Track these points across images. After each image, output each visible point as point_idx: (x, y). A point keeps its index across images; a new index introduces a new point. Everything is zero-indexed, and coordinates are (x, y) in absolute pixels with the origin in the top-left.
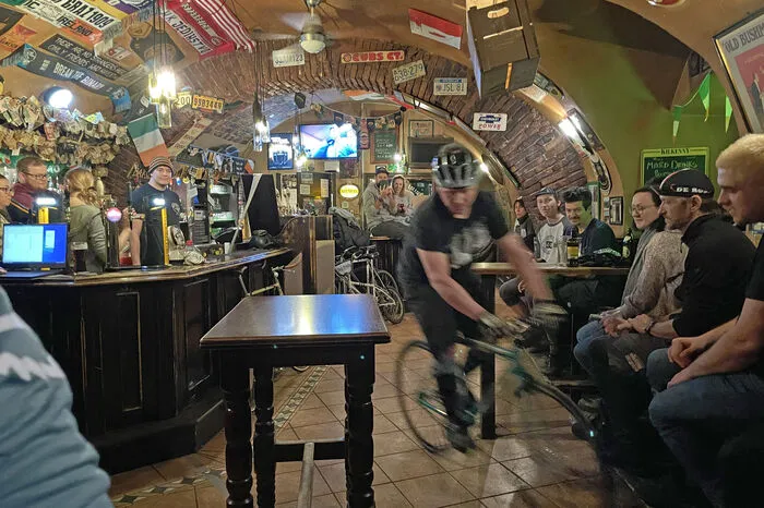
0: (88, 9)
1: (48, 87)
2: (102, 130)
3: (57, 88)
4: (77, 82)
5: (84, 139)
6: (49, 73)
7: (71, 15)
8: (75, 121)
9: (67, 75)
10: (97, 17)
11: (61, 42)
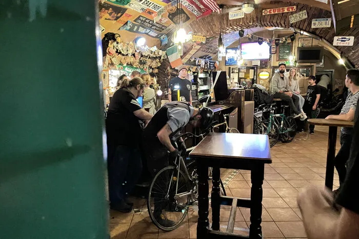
0: (151, 4)
1: (136, 37)
2: (156, 53)
3: (140, 37)
4: (147, 34)
5: (149, 58)
6: (137, 31)
7: (145, 7)
8: (146, 50)
9: (143, 32)
10: (155, 7)
11: (141, 18)
